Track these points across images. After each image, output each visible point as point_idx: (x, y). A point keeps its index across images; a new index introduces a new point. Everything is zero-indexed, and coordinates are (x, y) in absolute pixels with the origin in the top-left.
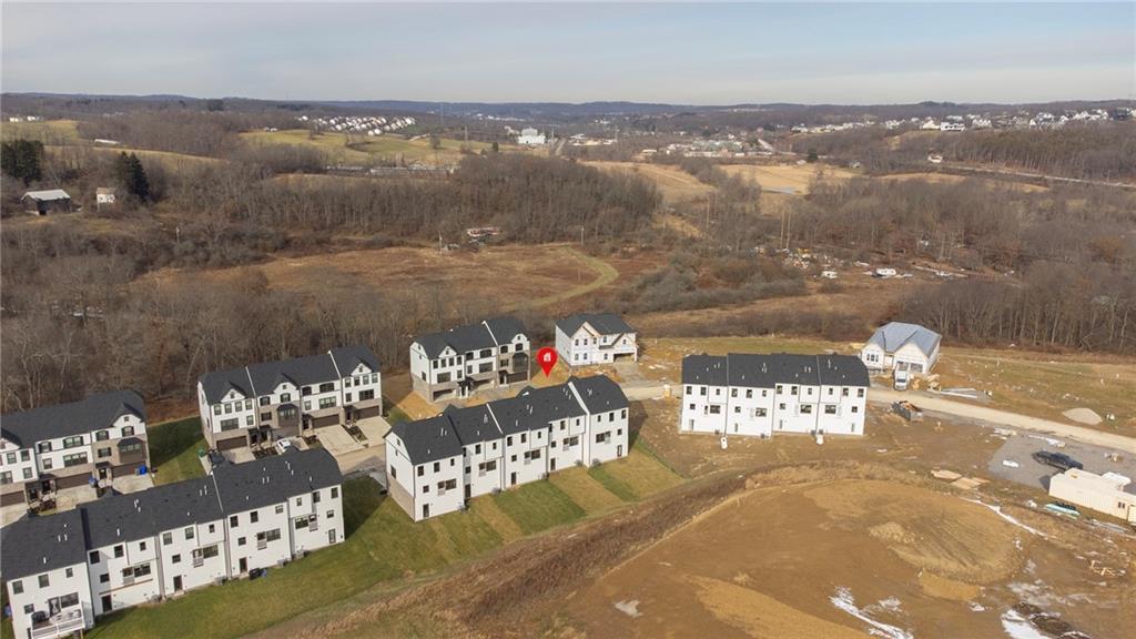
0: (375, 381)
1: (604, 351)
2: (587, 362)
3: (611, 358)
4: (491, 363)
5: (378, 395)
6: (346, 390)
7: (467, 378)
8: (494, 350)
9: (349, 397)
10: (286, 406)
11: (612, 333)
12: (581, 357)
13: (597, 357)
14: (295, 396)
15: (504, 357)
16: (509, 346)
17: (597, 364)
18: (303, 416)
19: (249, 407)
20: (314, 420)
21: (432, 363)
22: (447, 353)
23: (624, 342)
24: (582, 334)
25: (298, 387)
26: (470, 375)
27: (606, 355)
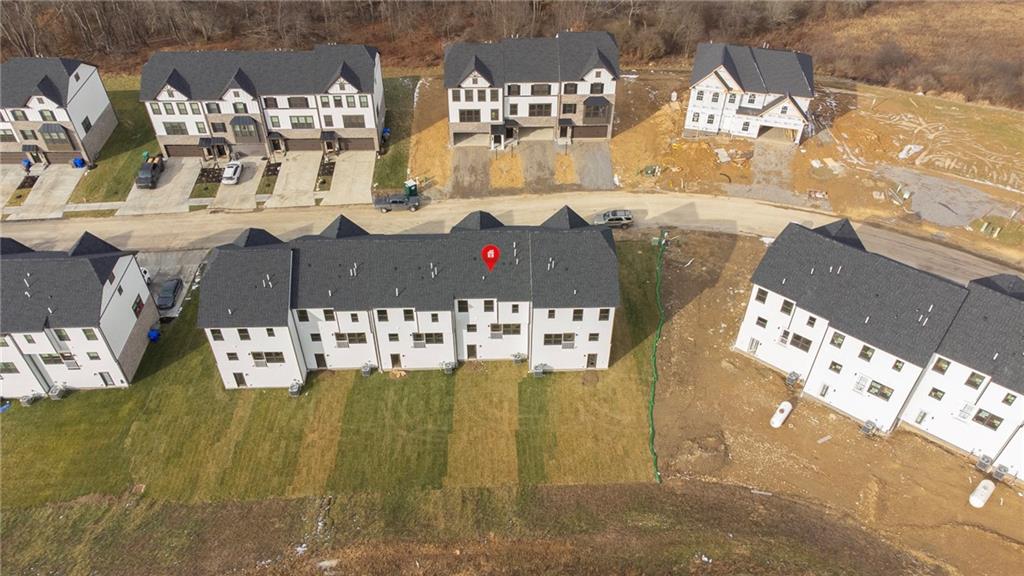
0: (364, 105)
1: (744, 118)
2: (713, 128)
3: (753, 131)
4: (549, 105)
5: (370, 122)
6: (324, 111)
7: (506, 120)
8: (555, 87)
9: (329, 121)
10: (241, 119)
11: (767, 91)
12: (703, 119)
13: (732, 124)
14: (253, 108)
15: (569, 99)
16: (580, 84)
17: (728, 135)
18: (270, 133)
19: (195, 112)
20: (286, 140)
21: (450, 92)
22: (475, 82)
23: (785, 109)
24: (711, 83)
25: (255, 97)
26: (511, 117)
27: (747, 124)
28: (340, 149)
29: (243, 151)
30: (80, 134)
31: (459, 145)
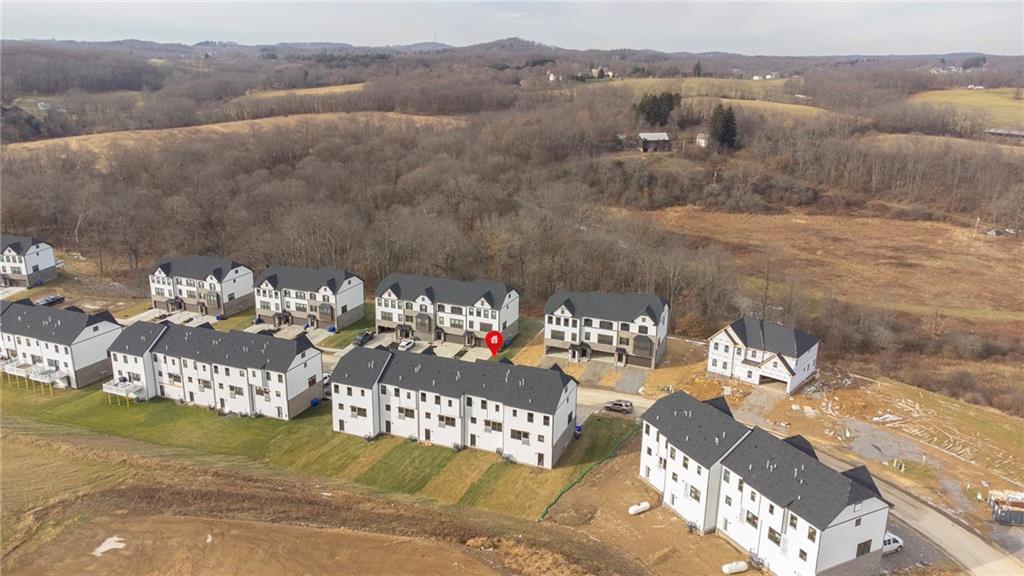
0: (493, 317)
1: (748, 368)
2: (727, 373)
3: (755, 380)
4: (612, 337)
6: (470, 318)
7: (582, 343)
8: (615, 324)
9: (471, 324)
10: (423, 315)
11: (765, 350)
12: (720, 364)
13: (741, 372)
14: (431, 310)
15: (624, 334)
16: (631, 325)
17: (739, 380)
18: (437, 328)
19: (400, 307)
20: (445, 334)
21: (547, 317)
22: (563, 312)
23: (775, 365)
24: (721, 338)
25: (433, 302)
26: (586, 341)
27: (750, 372)
28: (475, 345)
29: (420, 337)
30: (338, 312)
31: (551, 355)
